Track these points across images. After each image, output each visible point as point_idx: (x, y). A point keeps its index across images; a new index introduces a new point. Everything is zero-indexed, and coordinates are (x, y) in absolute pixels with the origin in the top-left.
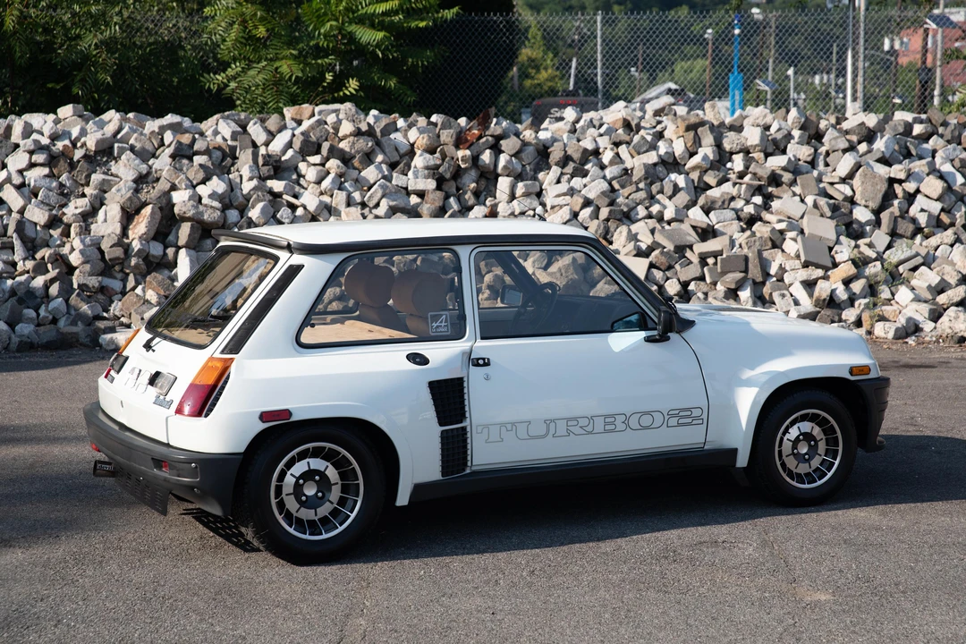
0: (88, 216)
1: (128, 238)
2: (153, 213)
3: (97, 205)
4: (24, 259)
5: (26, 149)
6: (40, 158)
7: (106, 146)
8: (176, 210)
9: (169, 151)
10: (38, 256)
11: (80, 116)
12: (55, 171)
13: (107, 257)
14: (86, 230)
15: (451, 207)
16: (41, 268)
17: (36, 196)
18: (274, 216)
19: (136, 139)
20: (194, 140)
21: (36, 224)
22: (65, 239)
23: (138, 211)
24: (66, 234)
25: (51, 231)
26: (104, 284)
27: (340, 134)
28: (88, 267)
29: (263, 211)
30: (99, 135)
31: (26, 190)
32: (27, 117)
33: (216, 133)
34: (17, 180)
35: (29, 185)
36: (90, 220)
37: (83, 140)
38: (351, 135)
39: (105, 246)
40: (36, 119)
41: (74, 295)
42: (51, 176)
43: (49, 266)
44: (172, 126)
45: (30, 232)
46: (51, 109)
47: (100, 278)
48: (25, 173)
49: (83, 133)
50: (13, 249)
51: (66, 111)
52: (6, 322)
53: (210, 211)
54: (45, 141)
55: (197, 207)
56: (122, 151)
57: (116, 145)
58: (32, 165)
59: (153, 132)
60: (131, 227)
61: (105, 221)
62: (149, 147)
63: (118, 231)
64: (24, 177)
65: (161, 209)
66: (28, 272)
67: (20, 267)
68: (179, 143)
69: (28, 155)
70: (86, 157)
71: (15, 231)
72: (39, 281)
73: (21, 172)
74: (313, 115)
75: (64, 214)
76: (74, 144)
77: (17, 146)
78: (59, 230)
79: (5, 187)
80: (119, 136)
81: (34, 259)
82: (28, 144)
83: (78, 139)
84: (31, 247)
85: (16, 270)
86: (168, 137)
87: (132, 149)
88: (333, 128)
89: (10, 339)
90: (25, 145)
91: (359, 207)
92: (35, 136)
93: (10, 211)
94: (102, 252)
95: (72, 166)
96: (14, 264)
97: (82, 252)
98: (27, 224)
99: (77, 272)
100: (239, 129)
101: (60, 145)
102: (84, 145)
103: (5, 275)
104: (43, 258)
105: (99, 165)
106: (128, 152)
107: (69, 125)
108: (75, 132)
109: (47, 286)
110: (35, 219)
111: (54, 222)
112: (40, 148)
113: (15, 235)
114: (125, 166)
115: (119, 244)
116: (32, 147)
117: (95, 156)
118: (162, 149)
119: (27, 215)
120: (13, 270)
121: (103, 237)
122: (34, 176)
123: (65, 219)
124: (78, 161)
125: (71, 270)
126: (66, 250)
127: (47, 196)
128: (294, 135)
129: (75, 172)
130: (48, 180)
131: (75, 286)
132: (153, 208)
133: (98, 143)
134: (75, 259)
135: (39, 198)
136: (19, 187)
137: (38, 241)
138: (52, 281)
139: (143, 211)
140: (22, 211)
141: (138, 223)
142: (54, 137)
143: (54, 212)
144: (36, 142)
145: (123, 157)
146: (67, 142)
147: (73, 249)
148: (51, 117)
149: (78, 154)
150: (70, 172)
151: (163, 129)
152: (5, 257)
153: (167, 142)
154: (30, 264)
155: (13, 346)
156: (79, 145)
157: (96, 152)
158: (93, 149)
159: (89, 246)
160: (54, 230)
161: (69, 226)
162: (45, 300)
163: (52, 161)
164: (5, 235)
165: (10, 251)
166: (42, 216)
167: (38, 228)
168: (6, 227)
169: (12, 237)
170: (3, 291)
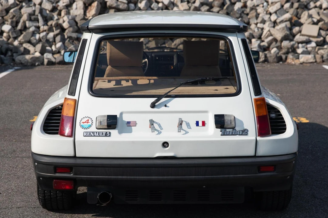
0: (68, 6)
1: (86, 16)
2: (98, 5)
3: (72, 2)
4: (43, 25)
8: (108, 4)
10: (49, 23)
13: (79, 25)
14: (68, 13)
15: (226, 4)
16: (50, 30)
18: (150, 7)
21: (46, 10)
22: (59, 17)
23: (90, 5)
24: (59, 14)
25: (53, 14)
26: (78, 36)
28: (71, 29)
29: (146, 4)
36: (69, 8)
39: (77, 19)
41: (67, 41)
43: (54, 28)
45: (44, 14)
47: (77, 34)
53: (123, 4)
55: (117, 3)
60: (87, 11)
61: (76, 9)
63: (82, 13)
65: (101, 3)
66: (45, 31)
67: (42, 28)
71: (39, 13)
72: (51, 35)
75: (58, 6)
78: (57, 13)
81: (47, 25)
84: (46, 20)
85: (40, 30)
91: (186, 3)
93: (35, 5)
94: (77, 23)
96: (38, 28)
97: (69, 22)
98: (44, 11)
99: (67, 31)
103: (36, 32)
104: (51, 25)
109: (55, 37)
110: (46, 8)
111: (54, 9)
113: (39, 15)
115: (84, 19)
119: (43, 6)
120: (38, 30)
121: (76, 16)
123: (59, 8)
125: (63, 30)
126: (61, 21)
131: (66, 37)
132: (98, 3)
134: (65, 25)
137: (48, 18)
138: (57, 35)
139: (93, 4)
140: (40, 4)
141: (91, 10)
143: (54, 5)
147: (64, 22)
152: (35, 24)
154: (46, 28)
159: (71, 20)
160: (54, 12)
161: (60, 11)
162: (54, 43)
164: (34, 14)
165: (37, 22)
166: (49, 6)
167: (48, 12)
168: (34, 11)
169: (38, 16)
170: (36, 39)
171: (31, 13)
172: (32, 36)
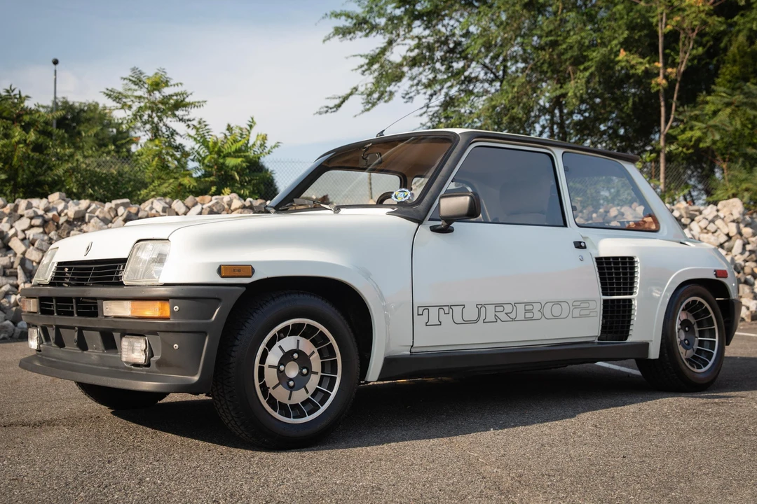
4: (25, 283)
5: (29, 215)
6: (37, 222)
7: (80, 215)
9: (121, 219)
11: (64, 200)
12: (47, 230)
17: (33, 245)
19: (100, 212)
20: (138, 211)
21: (32, 262)
27: (232, 208)
30: (76, 208)
31: (27, 242)
32: (30, 200)
33: (152, 209)
34: (21, 236)
35: (29, 239)
37: (66, 211)
38: (239, 208)
40: (35, 202)
42: (45, 233)
44: (124, 205)
45: (28, 266)
46: (44, 195)
48: (26, 232)
49: (66, 207)
50: (17, 277)
51: (54, 197)
52: (12, 321)
54: (41, 212)
56: (91, 218)
57: (87, 215)
58: (31, 227)
59: (111, 208)
62: (108, 217)
64: (25, 234)
67: (21, 287)
68: (129, 212)
69: (29, 220)
70: (67, 222)
71: (19, 264)
73: (23, 231)
74: (211, 201)
76: (60, 214)
77: (22, 216)
79: (13, 239)
80: (89, 211)
82: (30, 212)
83: (62, 211)
84: (30, 275)
86: (121, 210)
87: (97, 217)
88: (228, 205)
89: (14, 330)
90: (28, 214)
92: (34, 209)
93: (15, 254)
95: (58, 227)
96: (17, 286)
98: (27, 262)
100: (167, 206)
101: (50, 215)
102: (66, 214)
103: (10, 293)
105: (76, 226)
106: (96, 218)
107: (56, 204)
108: (60, 207)
110: (32, 258)
112: (36, 216)
113: (19, 267)
114: (93, 226)
116: (33, 215)
117: (73, 222)
118: (116, 218)
119: (27, 256)
120: (15, 290)
122: (31, 234)
124: (62, 224)
127: (41, 245)
128: (202, 209)
129: (60, 231)
130: (42, 235)
133: (76, 213)
135: (36, 245)
136: (23, 240)
137: (34, 271)
140: (24, 254)
142: (47, 210)
144: (35, 212)
145: (92, 221)
146: (55, 213)
148: (44, 201)
149: (62, 220)
150: (56, 231)
151: (118, 206)
152: (11, 282)
153: (120, 214)
154: (28, 285)
155: (17, 335)
156: (63, 214)
157: (74, 219)
158: (72, 217)
163: (45, 223)
164: (12, 267)
165: (15, 278)
166: (37, 256)
167: (34, 264)
168: (13, 263)
169: (16, 269)
170: (9, 302)
171: (6, 265)
172: (4, 297)
